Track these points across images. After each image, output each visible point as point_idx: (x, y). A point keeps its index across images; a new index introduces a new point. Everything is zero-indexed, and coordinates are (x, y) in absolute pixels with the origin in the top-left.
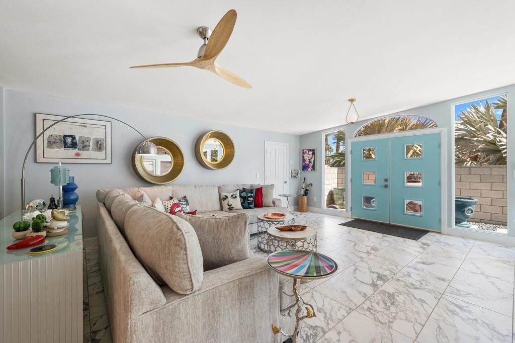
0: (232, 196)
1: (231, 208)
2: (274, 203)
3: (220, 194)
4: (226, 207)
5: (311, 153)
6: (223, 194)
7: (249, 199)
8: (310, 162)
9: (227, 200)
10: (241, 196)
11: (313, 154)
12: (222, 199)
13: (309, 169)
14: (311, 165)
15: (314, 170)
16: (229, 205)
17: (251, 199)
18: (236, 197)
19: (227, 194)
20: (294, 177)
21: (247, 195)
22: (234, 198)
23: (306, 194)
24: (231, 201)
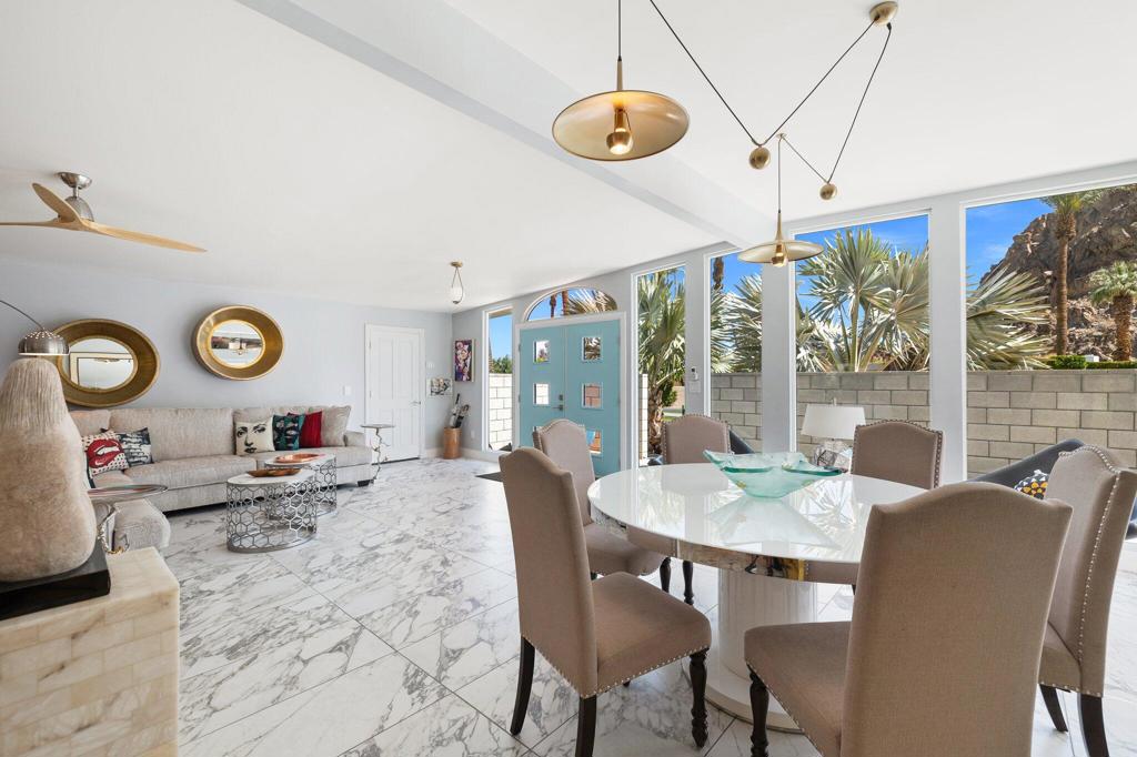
0: (255, 428)
1: (250, 450)
2: (345, 439)
3: (234, 424)
4: (241, 447)
5: (466, 347)
6: (240, 424)
7: (289, 432)
8: (466, 365)
9: (244, 436)
10: (275, 428)
11: (470, 349)
12: (237, 433)
13: (464, 378)
14: (467, 369)
15: (470, 380)
16: (247, 444)
17: (293, 433)
18: (263, 430)
19: (245, 425)
20: (438, 393)
21: (285, 425)
22: (260, 431)
23: (458, 425)
24: (252, 437)
